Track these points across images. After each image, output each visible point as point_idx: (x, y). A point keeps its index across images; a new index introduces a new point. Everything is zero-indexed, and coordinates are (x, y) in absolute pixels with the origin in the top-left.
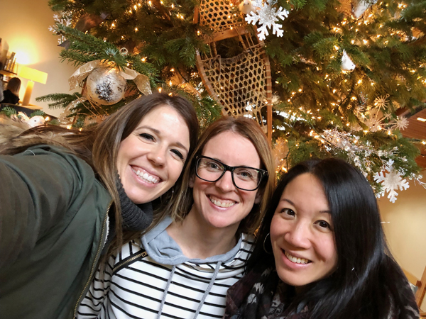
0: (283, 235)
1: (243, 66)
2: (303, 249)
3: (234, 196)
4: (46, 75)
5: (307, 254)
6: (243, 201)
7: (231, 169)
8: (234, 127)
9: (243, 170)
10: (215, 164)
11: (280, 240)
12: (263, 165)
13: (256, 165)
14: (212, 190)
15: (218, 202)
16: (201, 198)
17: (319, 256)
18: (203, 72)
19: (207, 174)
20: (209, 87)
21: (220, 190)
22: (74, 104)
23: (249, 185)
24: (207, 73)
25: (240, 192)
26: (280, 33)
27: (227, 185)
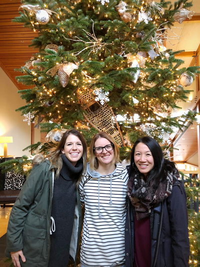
0: (139, 160)
1: (102, 112)
2: (145, 162)
3: (108, 154)
4: (12, 137)
5: (146, 163)
6: (111, 154)
7: (104, 147)
8: (99, 136)
9: (107, 146)
10: (99, 148)
11: (139, 162)
12: (111, 143)
13: (110, 143)
14: (102, 155)
15: (105, 157)
16: (100, 159)
17: (150, 163)
18: (88, 119)
19: (99, 152)
20: (92, 124)
21: (104, 154)
22: (40, 147)
23: (110, 149)
24: (90, 119)
25: (109, 152)
26: (108, 100)
27: (105, 152)
